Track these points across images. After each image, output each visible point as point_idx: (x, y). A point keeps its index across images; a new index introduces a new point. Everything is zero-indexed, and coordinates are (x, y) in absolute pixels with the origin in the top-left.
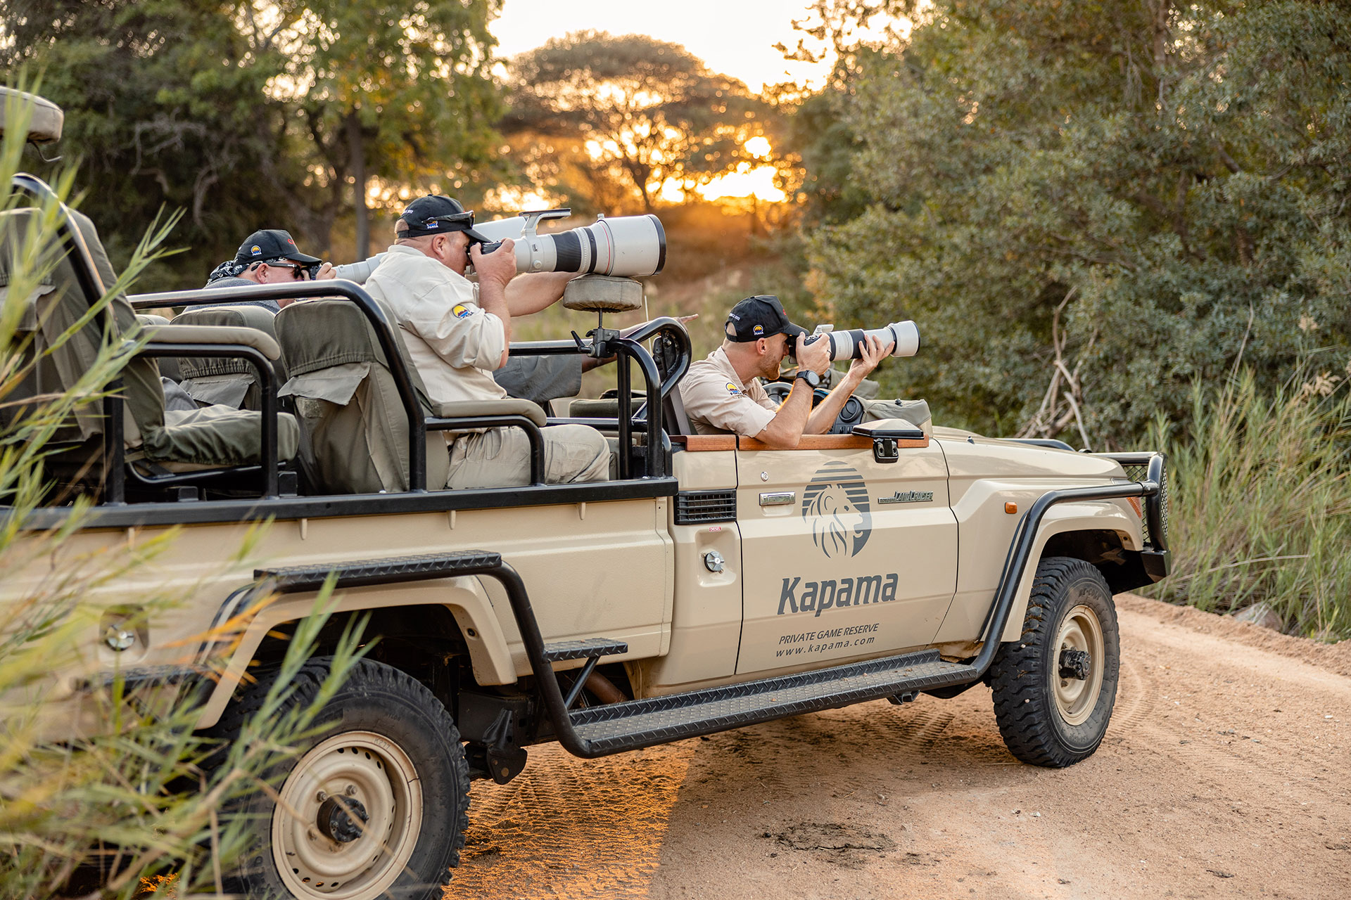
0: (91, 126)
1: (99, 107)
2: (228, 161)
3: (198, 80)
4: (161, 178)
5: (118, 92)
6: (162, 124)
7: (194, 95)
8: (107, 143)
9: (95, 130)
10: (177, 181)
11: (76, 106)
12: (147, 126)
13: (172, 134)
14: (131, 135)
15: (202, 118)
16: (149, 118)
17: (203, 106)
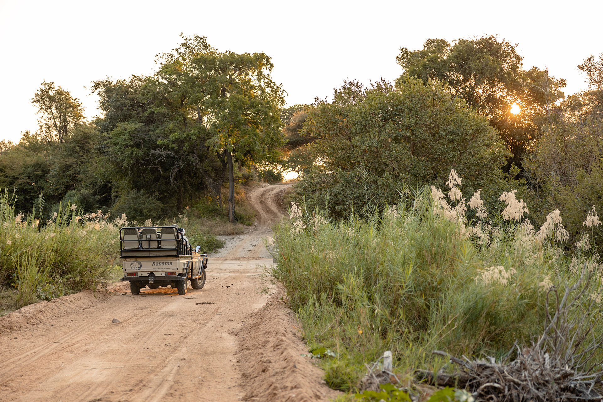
0: (135, 153)
1: (138, 146)
2: (182, 164)
3: (171, 136)
4: (160, 169)
5: (144, 140)
6: (158, 152)
7: (170, 141)
8: (140, 159)
9: (136, 154)
10: (165, 170)
11: (130, 145)
12: (154, 152)
13: (162, 155)
14: (149, 155)
15: (172, 149)
16: (154, 149)
17: (173, 145)
